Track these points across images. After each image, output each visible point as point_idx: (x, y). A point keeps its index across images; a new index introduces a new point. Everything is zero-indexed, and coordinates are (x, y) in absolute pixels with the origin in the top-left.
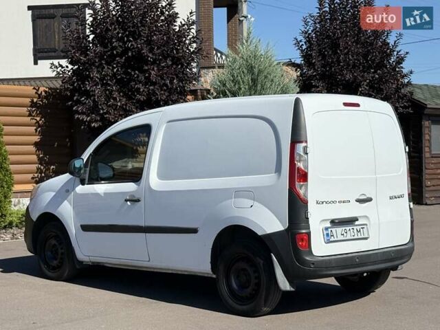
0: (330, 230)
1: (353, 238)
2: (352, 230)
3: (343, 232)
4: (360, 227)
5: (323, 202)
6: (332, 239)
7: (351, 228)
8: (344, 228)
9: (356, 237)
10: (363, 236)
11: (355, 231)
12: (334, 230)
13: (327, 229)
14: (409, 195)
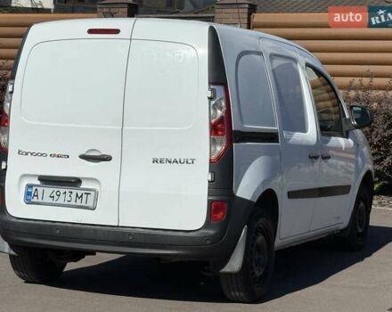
0: (34, 188)
1: (66, 203)
2: (68, 194)
3: (54, 194)
4: (84, 192)
5: (27, 154)
6: (35, 199)
7: (67, 191)
8: (56, 190)
9: (73, 203)
10: (84, 204)
11: (74, 196)
12: (40, 190)
13: (30, 186)
14: (211, 162)
